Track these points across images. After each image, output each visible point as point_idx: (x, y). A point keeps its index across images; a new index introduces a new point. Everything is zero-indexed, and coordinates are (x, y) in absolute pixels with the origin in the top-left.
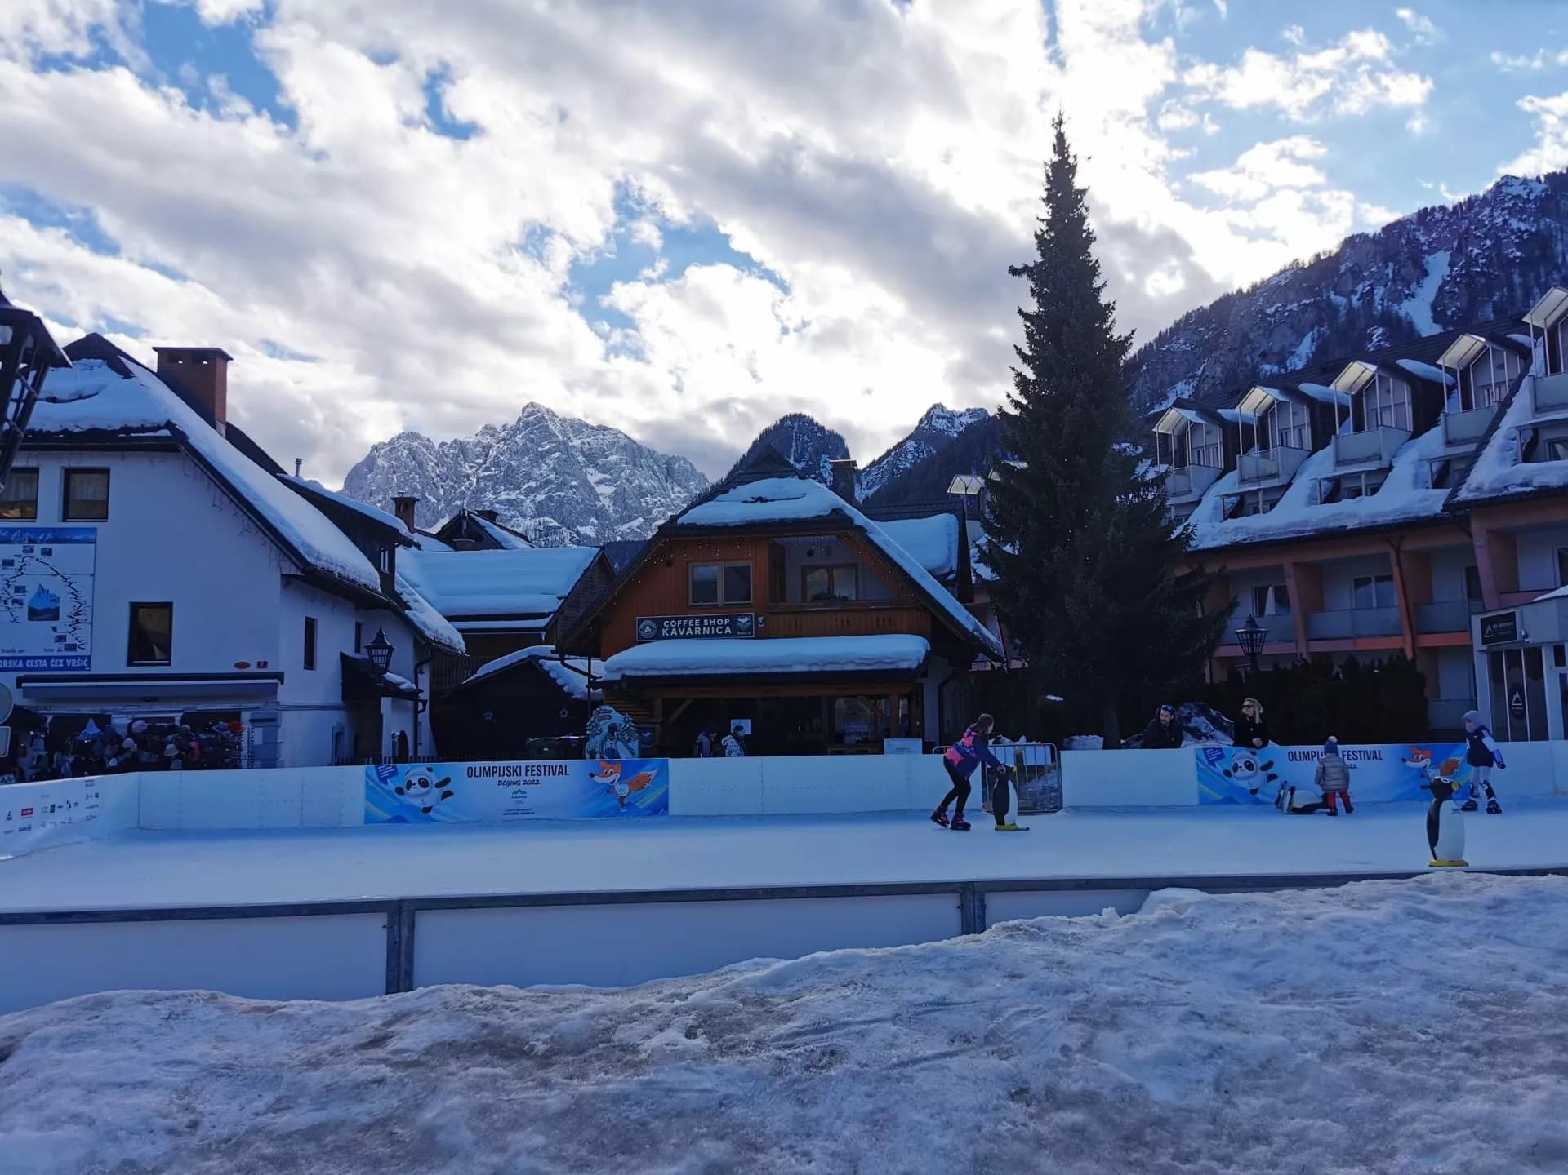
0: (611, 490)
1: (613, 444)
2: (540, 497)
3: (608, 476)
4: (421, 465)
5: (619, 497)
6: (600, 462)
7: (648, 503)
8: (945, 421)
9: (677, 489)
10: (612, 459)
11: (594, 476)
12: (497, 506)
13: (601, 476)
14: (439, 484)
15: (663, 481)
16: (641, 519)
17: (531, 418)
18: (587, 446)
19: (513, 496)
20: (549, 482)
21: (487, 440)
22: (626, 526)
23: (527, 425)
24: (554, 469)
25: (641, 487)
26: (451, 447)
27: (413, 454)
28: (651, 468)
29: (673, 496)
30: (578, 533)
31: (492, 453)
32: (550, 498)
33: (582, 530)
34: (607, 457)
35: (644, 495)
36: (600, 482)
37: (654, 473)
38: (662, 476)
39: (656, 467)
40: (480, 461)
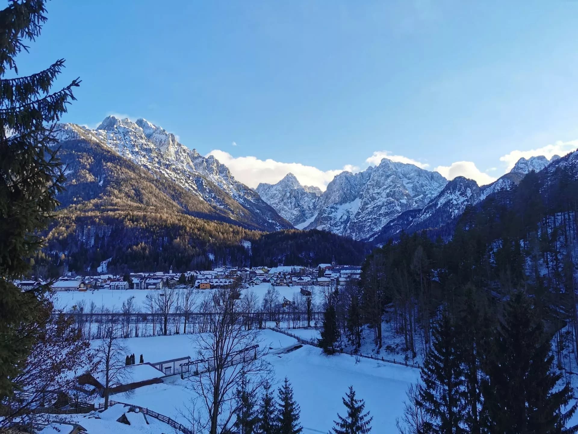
0: (412, 185)
1: (412, 170)
2: (388, 191)
3: (410, 181)
4: (349, 182)
5: (414, 188)
6: (407, 176)
7: (424, 189)
8: (523, 164)
9: (435, 183)
10: (412, 175)
11: (406, 181)
12: (374, 195)
13: (408, 181)
14: (355, 187)
15: (430, 181)
16: (422, 195)
17: (384, 164)
18: (403, 171)
19: (379, 191)
20: (390, 186)
21: (370, 171)
22: (417, 198)
23: (383, 166)
24: (392, 181)
25: (422, 184)
26: (358, 175)
27: (347, 178)
28: (426, 177)
29: (434, 186)
30: (400, 202)
31: (372, 176)
32: (391, 191)
33: (402, 201)
34: (410, 174)
35: (423, 187)
36: (408, 183)
37: (427, 178)
38: (430, 179)
39: (427, 176)
40: (368, 179)
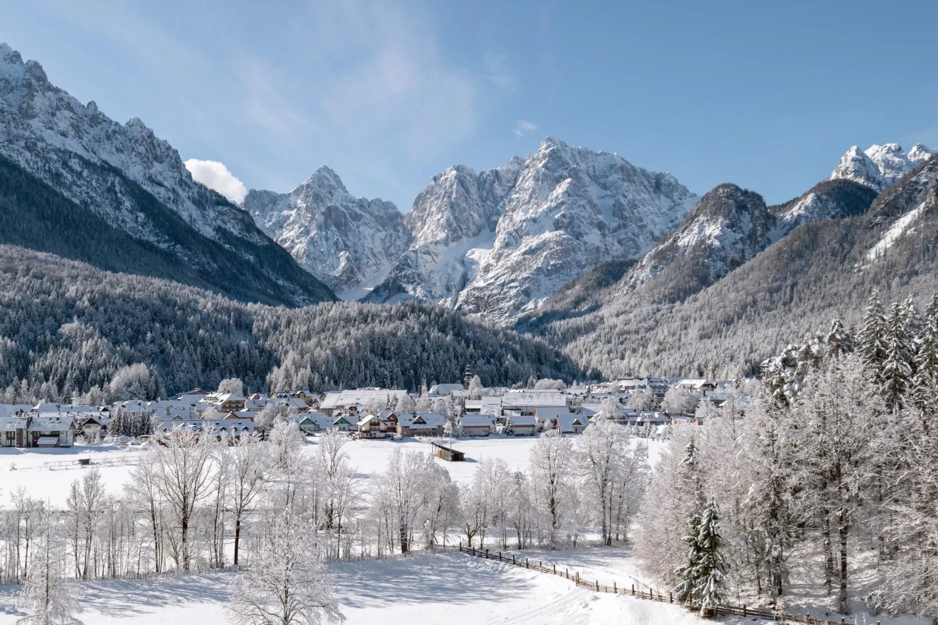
0: (612, 203)
1: (612, 166)
3: (608, 192)
4: (467, 190)
5: (616, 209)
6: (602, 181)
7: (639, 213)
9: (664, 199)
10: (613, 178)
11: (597, 192)
13: (603, 192)
14: (481, 204)
15: (652, 194)
18: (591, 169)
20: (563, 203)
21: (515, 168)
25: (634, 200)
26: (489, 175)
28: (642, 183)
31: (520, 179)
32: (564, 216)
33: (587, 239)
34: (607, 177)
35: (636, 206)
36: (603, 197)
37: (645, 187)
38: (652, 190)
39: (646, 183)
40: (510, 185)
